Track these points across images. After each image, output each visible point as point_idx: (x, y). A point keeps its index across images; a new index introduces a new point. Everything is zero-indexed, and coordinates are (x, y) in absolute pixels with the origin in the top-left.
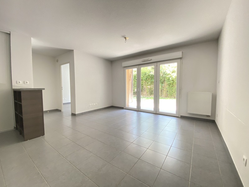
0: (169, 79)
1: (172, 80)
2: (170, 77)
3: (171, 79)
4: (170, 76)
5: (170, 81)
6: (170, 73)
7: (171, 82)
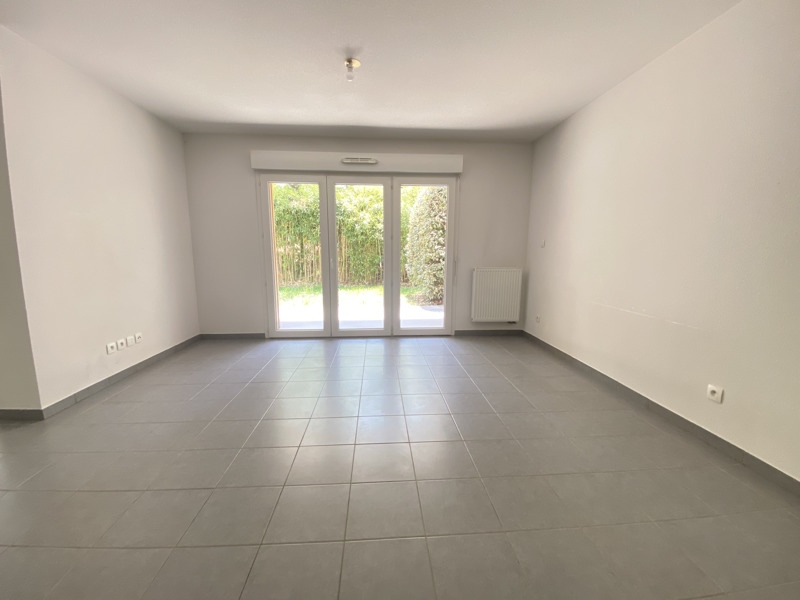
0: (353, 230)
1: (362, 234)
2: (356, 222)
3: (357, 227)
4: (355, 219)
5: (357, 236)
6: (356, 211)
7: (361, 238)
